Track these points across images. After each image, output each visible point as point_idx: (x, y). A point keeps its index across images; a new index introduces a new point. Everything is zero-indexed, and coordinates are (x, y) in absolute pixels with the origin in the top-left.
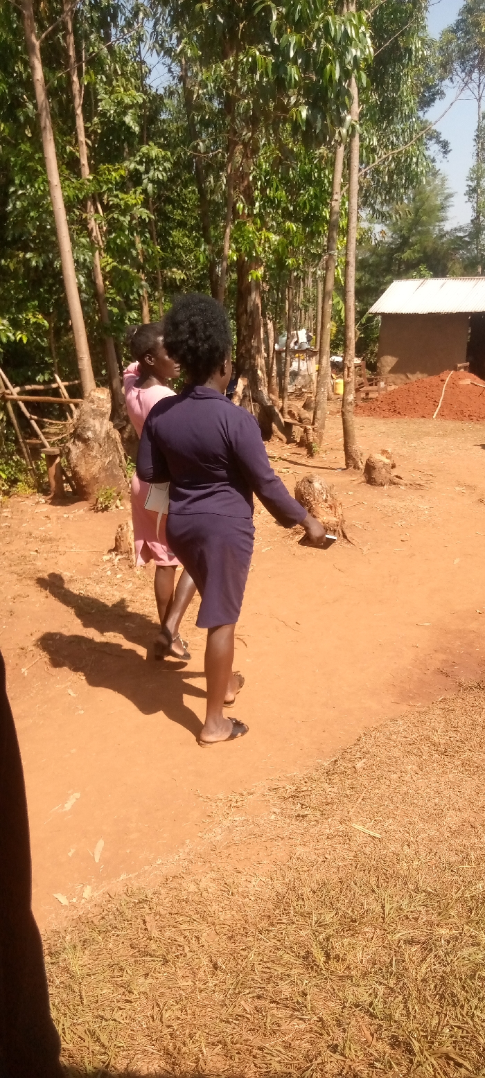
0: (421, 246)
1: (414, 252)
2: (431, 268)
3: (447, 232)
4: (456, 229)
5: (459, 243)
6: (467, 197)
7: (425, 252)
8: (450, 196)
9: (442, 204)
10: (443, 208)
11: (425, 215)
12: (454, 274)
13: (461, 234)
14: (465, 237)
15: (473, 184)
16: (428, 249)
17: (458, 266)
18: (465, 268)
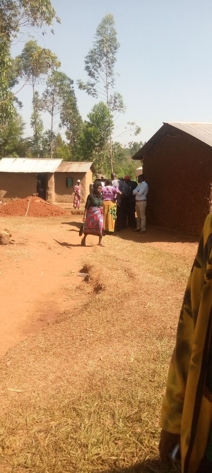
0: (13, 144)
1: (10, 146)
2: (18, 154)
3: (24, 139)
4: (28, 138)
5: (29, 144)
6: (31, 125)
7: (15, 147)
8: (24, 124)
9: (21, 127)
10: (21, 129)
11: (14, 131)
12: (28, 157)
13: (30, 140)
14: (32, 142)
15: (33, 120)
16: (16, 146)
17: (30, 153)
18: (33, 154)
